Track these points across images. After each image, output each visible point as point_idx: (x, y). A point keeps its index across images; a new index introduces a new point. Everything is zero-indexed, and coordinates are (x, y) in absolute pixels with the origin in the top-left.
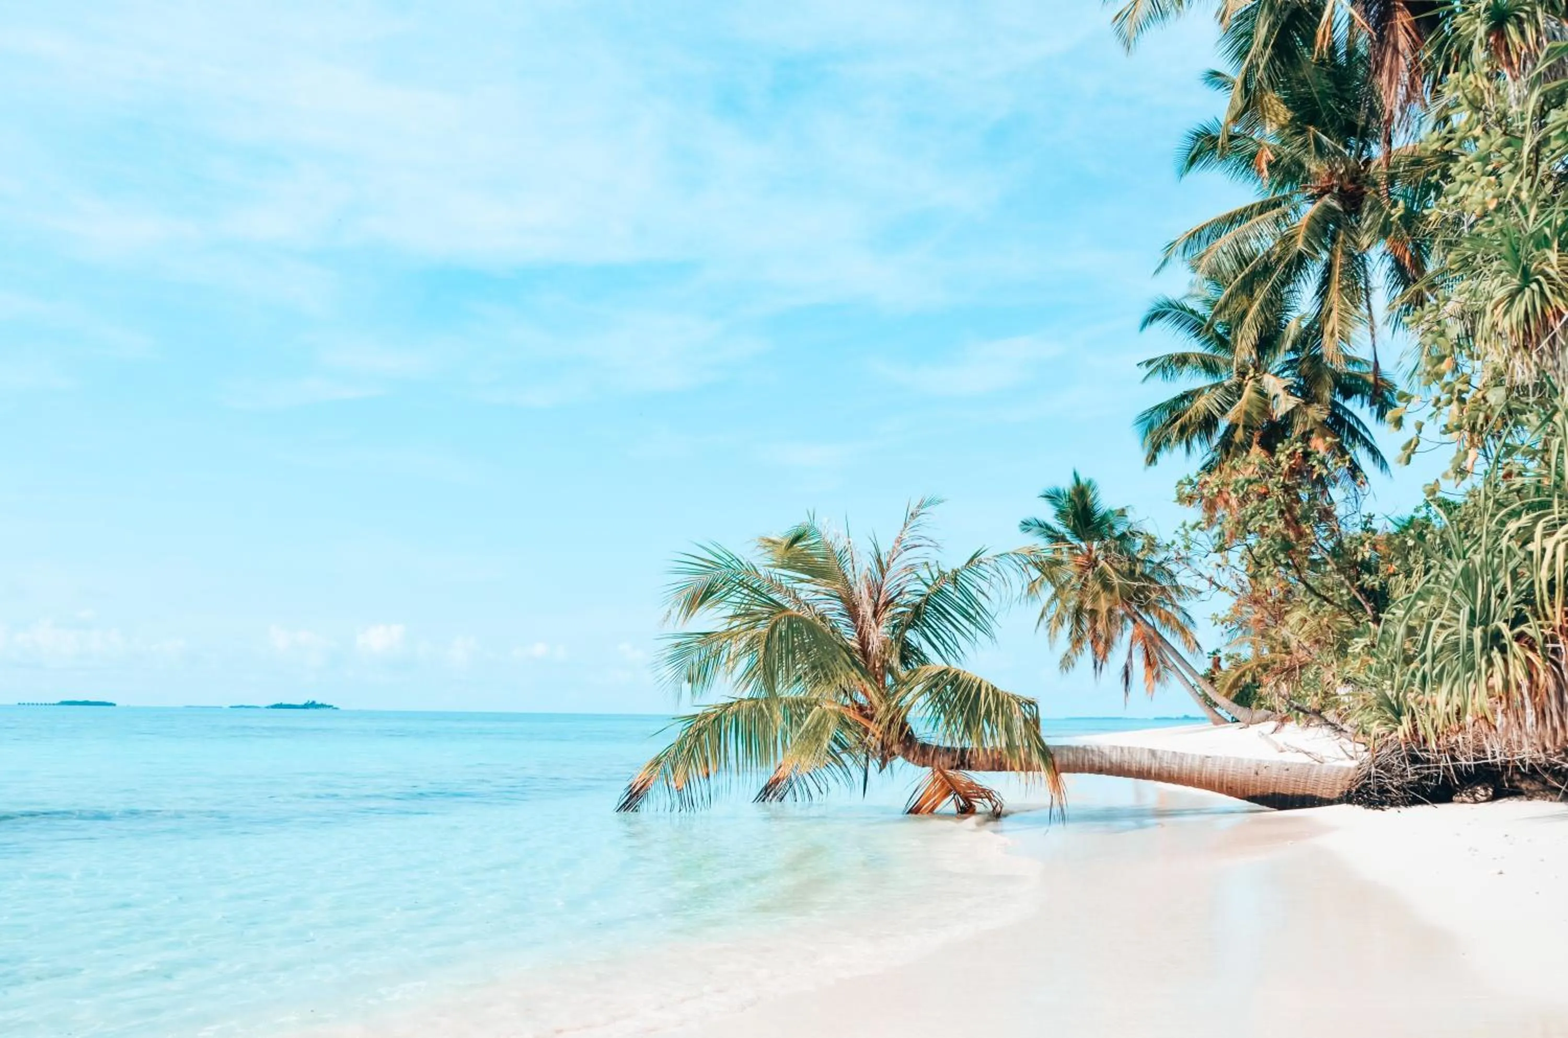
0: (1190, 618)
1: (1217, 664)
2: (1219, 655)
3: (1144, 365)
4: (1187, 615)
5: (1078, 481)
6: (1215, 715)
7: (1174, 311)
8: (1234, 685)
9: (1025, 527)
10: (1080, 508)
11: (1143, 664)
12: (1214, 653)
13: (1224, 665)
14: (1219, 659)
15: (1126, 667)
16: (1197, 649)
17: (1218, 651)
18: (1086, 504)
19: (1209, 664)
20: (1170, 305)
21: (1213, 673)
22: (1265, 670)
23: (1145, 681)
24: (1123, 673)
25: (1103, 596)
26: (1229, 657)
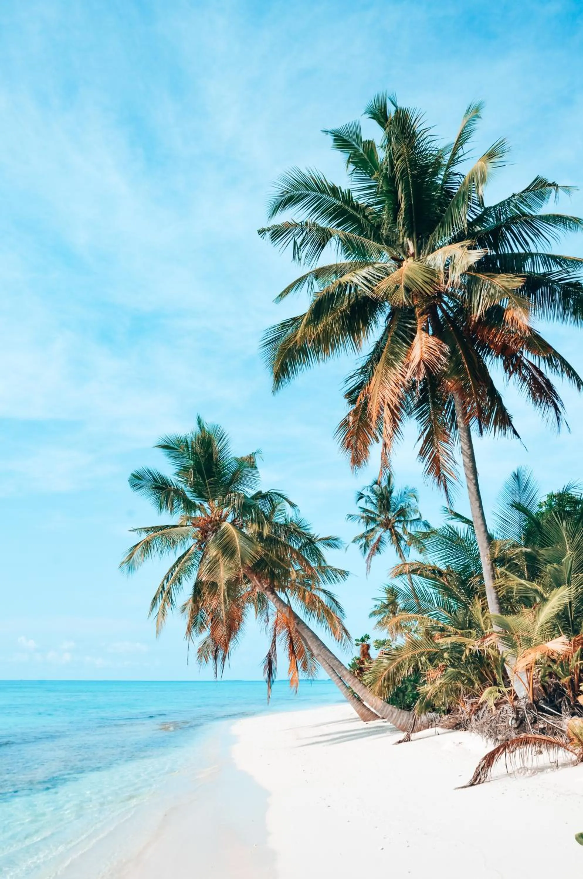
0: (337, 603)
1: (365, 652)
2: (368, 642)
3: (268, 234)
4: (334, 600)
5: (202, 428)
6: (364, 710)
7: (313, 194)
8: (391, 678)
9: (137, 481)
10: (202, 460)
11: (287, 652)
12: (363, 640)
13: (374, 653)
14: (368, 647)
15: (269, 655)
16: (344, 636)
17: (367, 637)
18: (211, 456)
19: (357, 652)
20: (307, 186)
21: (362, 662)
22: (431, 660)
23: (289, 671)
24: (266, 662)
25: (222, 562)
26: (381, 644)
